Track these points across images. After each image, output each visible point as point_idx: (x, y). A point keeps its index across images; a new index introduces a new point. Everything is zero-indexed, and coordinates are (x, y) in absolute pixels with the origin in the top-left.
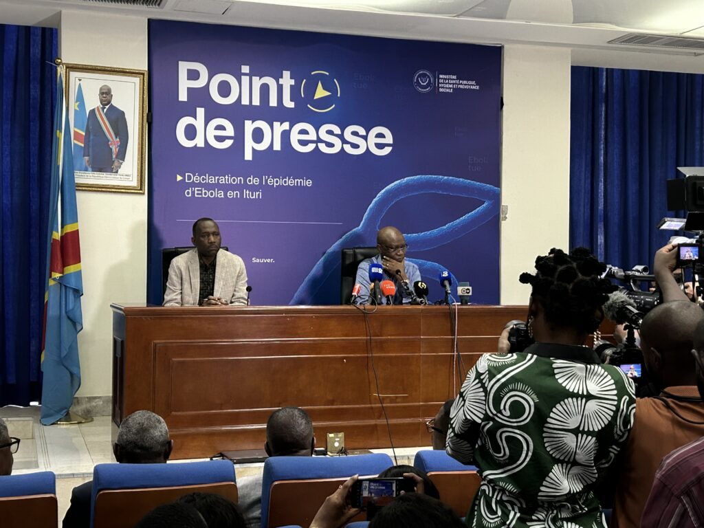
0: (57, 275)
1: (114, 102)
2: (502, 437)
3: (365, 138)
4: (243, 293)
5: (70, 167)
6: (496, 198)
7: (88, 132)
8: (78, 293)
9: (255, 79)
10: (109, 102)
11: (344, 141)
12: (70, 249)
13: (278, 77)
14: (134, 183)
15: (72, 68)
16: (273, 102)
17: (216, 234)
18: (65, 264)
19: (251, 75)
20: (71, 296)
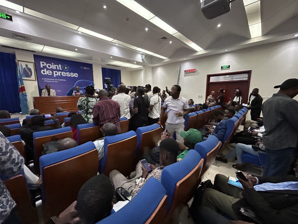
0: (21, 93)
1: (28, 67)
2: (83, 106)
3: (74, 74)
4: (55, 95)
5: (21, 76)
6: (93, 83)
7: (24, 71)
8: (26, 96)
9: (55, 65)
10: (27, 67)
11: (70, 75)
12: (23, 89)
13: (58, 65)
14: (34, 79)
15: (19, 61)
16: (58, 69)
17: (49, 87)
18: (22, 91)
19: (54, 64)
20: (25, 96)
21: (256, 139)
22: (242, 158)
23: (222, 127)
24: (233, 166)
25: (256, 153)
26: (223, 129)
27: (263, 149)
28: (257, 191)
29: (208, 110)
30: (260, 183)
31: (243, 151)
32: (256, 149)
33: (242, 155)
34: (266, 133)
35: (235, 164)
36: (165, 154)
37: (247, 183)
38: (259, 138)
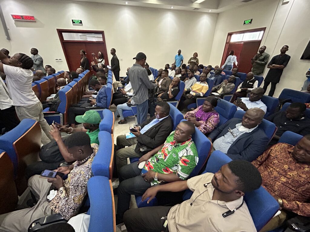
21: (127, 97)
22: (123, 115)
23: (103, 96)
24: (119, 123)
25: (130, 108)
26: (104, 98)
27: (133, 104)
28: (143, 134)
29: (80, 79)
30: (142, 127)
31: (123, 110)
32: (129, 105)
33: (122, 113)
34: (135, 94)
35: (119, 121)
36: (80, 150)
37: (137, 133)
38: (128, 96)
